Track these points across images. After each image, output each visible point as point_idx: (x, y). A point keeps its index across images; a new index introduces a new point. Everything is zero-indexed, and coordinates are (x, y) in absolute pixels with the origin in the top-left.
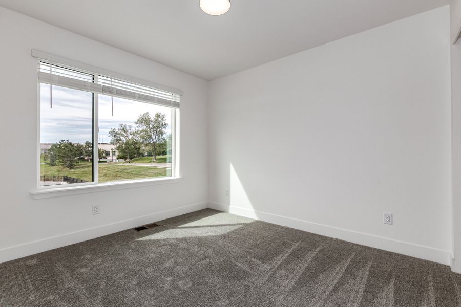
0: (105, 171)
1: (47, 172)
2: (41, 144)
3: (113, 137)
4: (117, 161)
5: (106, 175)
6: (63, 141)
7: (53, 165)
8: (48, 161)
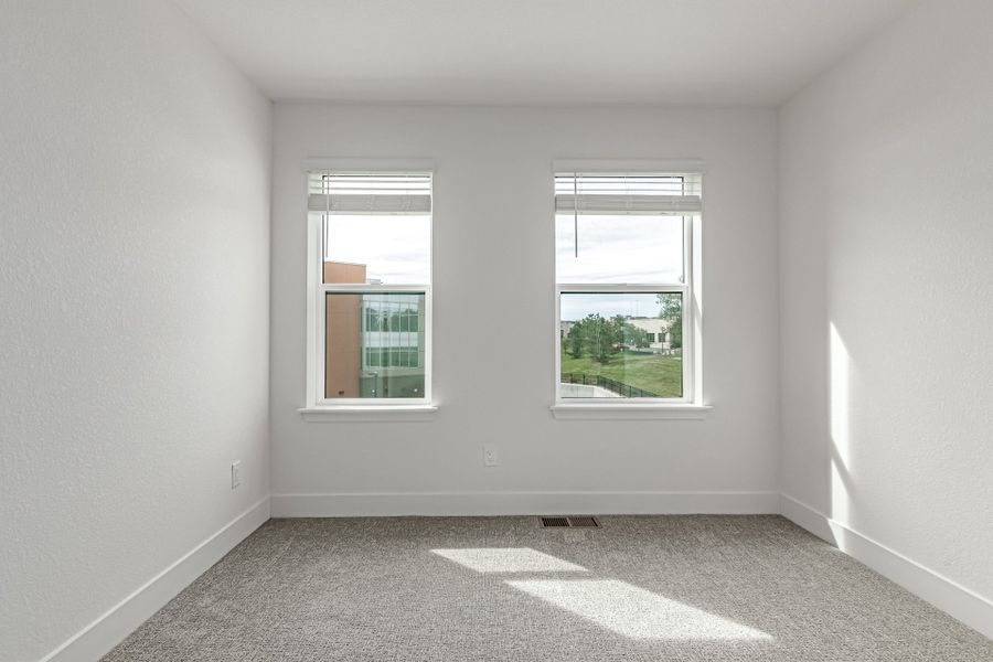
0: (662, 372)
1: (571, 368)
2: (562, 322)
3: (664, 305)
4: (673, 352)
5: (665, 379)
6: (591, 316)
7: (577, 358)
8: (570, 350)
